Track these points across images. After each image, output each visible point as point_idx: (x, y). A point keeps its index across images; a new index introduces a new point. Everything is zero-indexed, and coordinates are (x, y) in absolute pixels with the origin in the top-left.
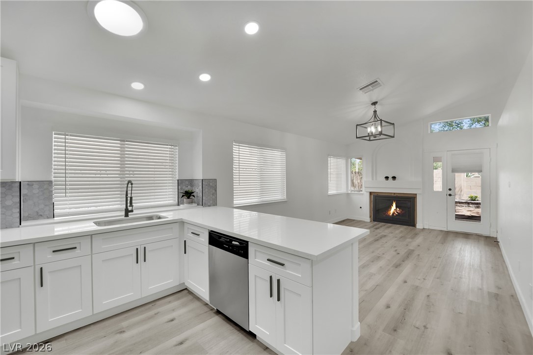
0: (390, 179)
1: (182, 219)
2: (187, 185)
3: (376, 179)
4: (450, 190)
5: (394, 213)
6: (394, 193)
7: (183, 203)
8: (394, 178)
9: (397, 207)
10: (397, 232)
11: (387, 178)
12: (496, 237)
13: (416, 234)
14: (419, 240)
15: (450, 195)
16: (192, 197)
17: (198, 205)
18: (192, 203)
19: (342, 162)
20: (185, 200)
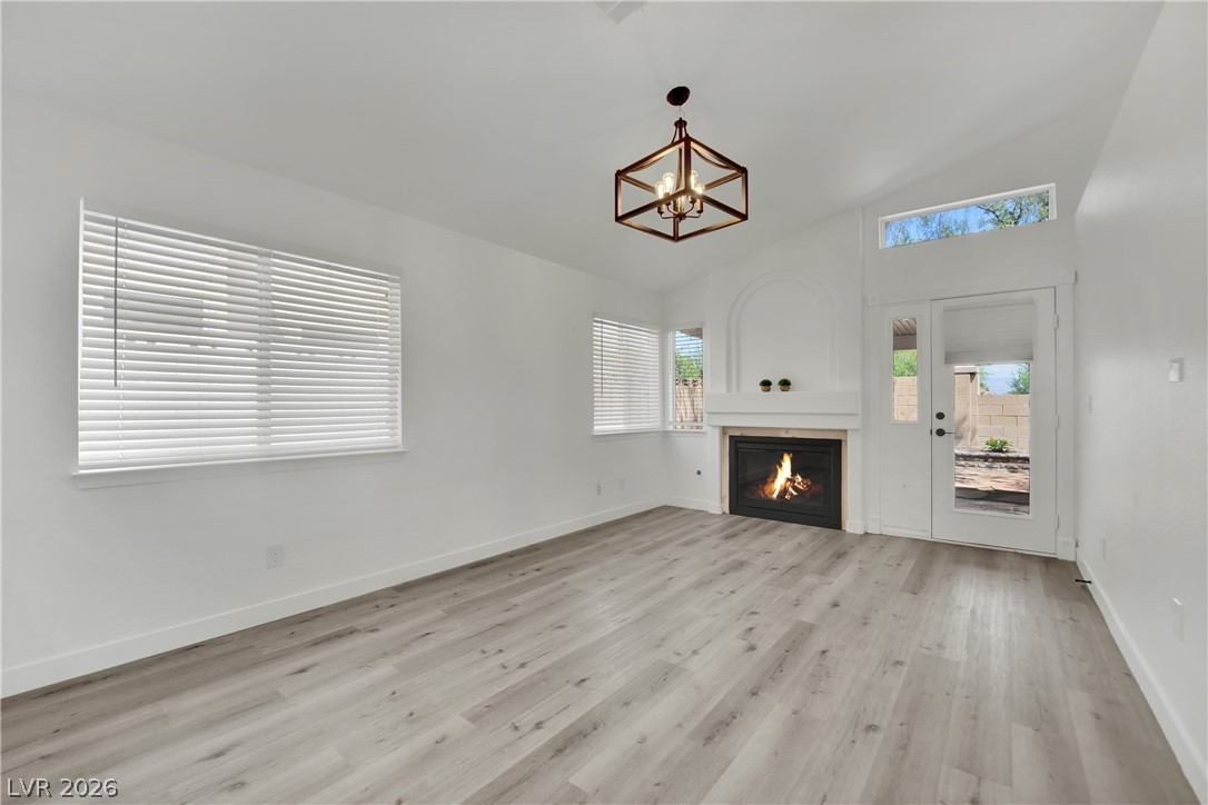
0: (775, 386)
3: (738, 390)
4: (940, 416)
5: (784, 491)
6: (787, 430)
8: (785, 384)
9: (794, 472)
10: (786, 546)
11: (766, 384)
12: (1073, 559)
13: (840, 555)
14: (844, 576)
15: (941, 432)
19: (645, 342)
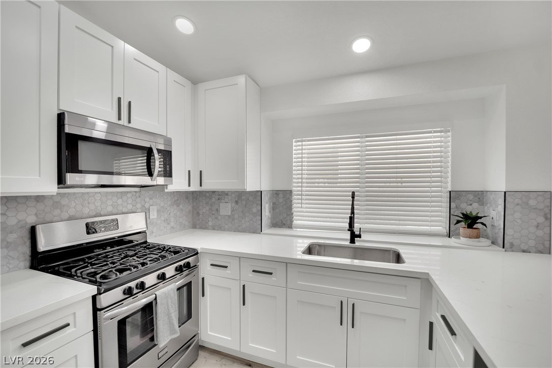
1: (428, 274)
2: (469, 202)
7: (458, 235)
16: (478, 226)
17: (493, 243)
18: (478, 237)
20: (462, 228)
